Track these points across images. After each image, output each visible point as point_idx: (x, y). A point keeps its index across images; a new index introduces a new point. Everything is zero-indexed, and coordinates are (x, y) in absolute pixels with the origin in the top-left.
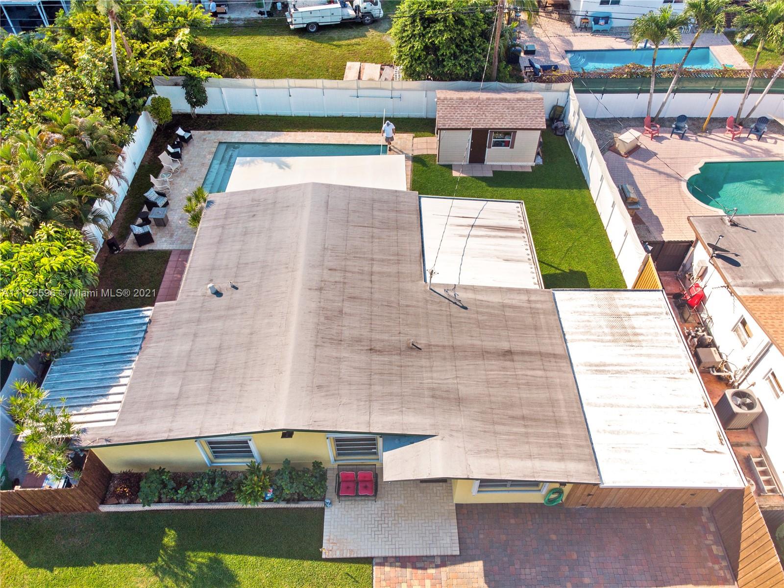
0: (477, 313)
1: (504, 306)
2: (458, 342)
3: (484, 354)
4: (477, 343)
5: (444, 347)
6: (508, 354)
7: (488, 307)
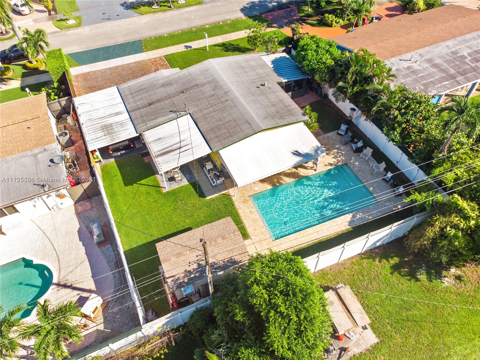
0: (165, 112)
1: (156, 118)
2: (169, 100)
3: (159, 101)
4: (163, 103)
5: (174, 97)
6: (150, 104)
7: (162, 115)
